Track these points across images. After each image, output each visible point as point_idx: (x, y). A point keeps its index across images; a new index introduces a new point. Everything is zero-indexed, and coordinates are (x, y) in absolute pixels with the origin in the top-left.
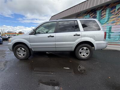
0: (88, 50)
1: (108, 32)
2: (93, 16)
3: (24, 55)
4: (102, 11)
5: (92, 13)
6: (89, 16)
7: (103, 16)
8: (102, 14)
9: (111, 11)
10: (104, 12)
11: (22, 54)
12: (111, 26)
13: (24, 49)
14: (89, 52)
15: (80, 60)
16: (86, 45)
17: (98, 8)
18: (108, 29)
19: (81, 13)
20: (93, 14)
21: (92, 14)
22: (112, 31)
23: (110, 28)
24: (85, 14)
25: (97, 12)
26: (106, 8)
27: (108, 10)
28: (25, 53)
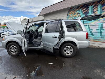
0: (72, 49)
1: (100, 29)
2: (86, 11)
3: (15, 52)
4: (94, 7)
5: (84, 8)
6: (82, 11)
7: (95, 12)
8: (94, 10)
9: (103, 8)
10: (96, 8)
11: (14, 51)
12: (102, 23)
13: (15, 47)
14: (72, 50)
15: (65, 57)
16: (69, 44)
17: (90, 3)
18: (100, 27)
19: (73, 8)
20: (86, 10)
21: (84, 10)
22: (103, 28)
23: (102, 25)
24: (78, 8)
25: (89, 8)
26: (98, 4)
27: (99, 7)
28: (17, 50)
